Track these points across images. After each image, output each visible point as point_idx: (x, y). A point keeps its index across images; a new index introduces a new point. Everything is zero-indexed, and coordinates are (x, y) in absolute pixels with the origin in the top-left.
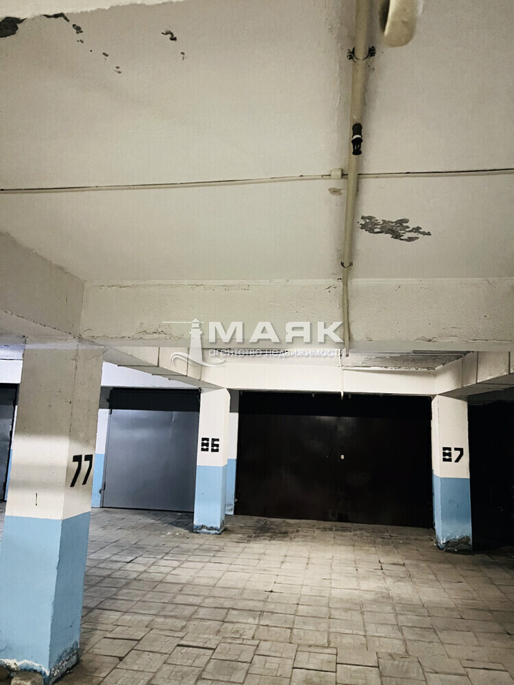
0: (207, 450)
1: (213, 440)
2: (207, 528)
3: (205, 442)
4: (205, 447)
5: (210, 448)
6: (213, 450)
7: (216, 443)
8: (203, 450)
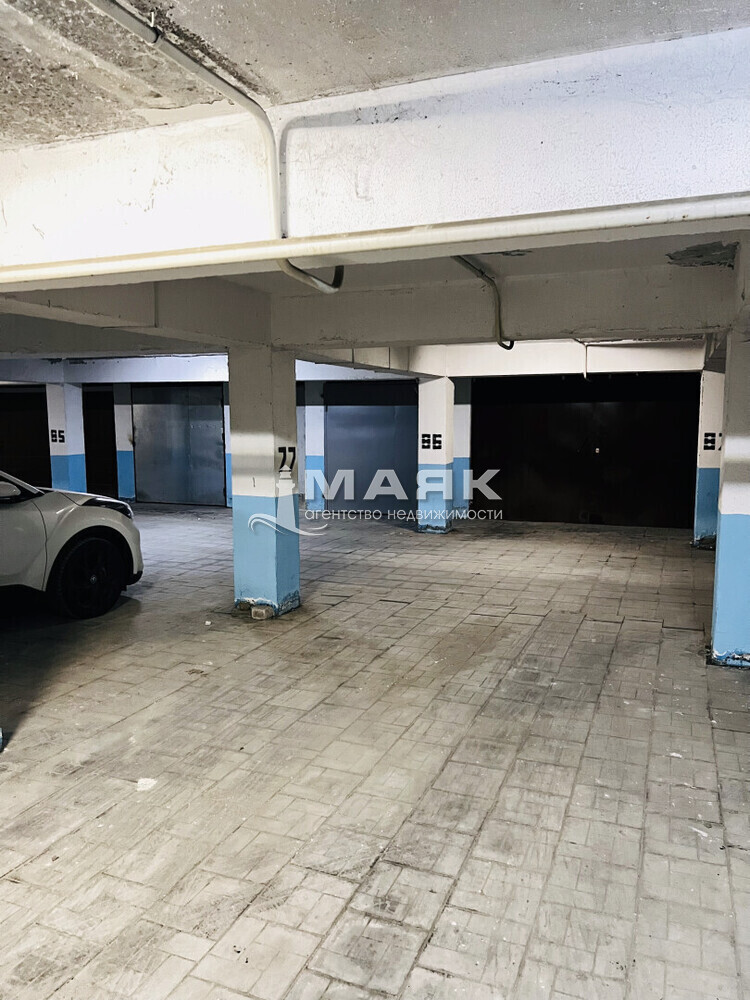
0: (428, 447)
1: (435, 436)
2: (432, 528)
3: (426, 438)
4: (426, 444)
5: (432, 445)
6: (435, 448)
7: (438, 439)
8: (424, 447)
